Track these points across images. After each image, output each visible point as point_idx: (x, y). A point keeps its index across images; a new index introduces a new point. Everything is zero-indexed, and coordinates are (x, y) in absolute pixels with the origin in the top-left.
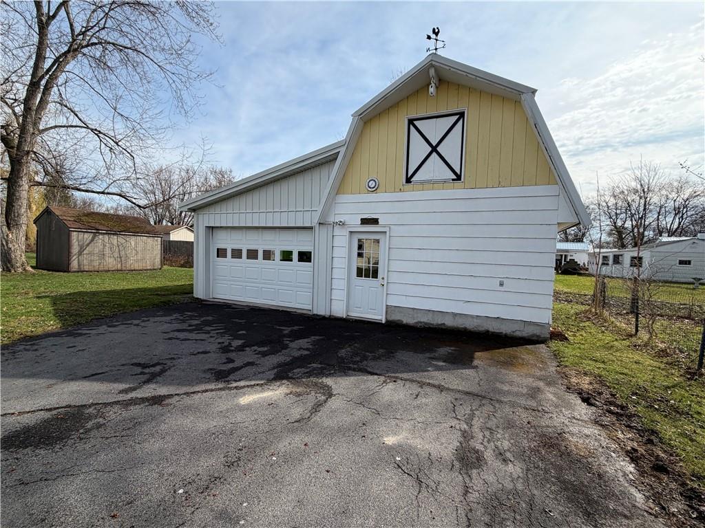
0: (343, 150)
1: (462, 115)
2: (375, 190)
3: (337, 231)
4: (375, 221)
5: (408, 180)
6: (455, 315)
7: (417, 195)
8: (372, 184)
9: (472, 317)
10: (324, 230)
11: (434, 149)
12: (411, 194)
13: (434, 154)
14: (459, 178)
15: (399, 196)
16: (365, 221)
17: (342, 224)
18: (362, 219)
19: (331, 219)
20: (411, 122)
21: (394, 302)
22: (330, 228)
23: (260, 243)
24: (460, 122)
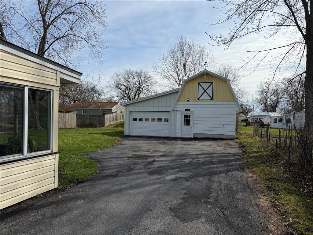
0: (180, 90)
1: (212, 83)
2: (189, 101)
3: (178, 112)
4: (189, 110)
5: (198, 99)
6: (212, 134)
7: (201, 103)
8: (188, 100)
9: (217, 135)
10: (173, 112)
11: (205, 91)
12: (199, 103)
13: (205, 92)
14: (212, 99)
15: (196, 103)
16: (186, 110)
17: (179, 111)
18: (185, 109)
19: (176, 109)
20: (199, 83)
21: (195, 132)
22: (175, 112)
23: (150, 116)
24: (212, 85)
